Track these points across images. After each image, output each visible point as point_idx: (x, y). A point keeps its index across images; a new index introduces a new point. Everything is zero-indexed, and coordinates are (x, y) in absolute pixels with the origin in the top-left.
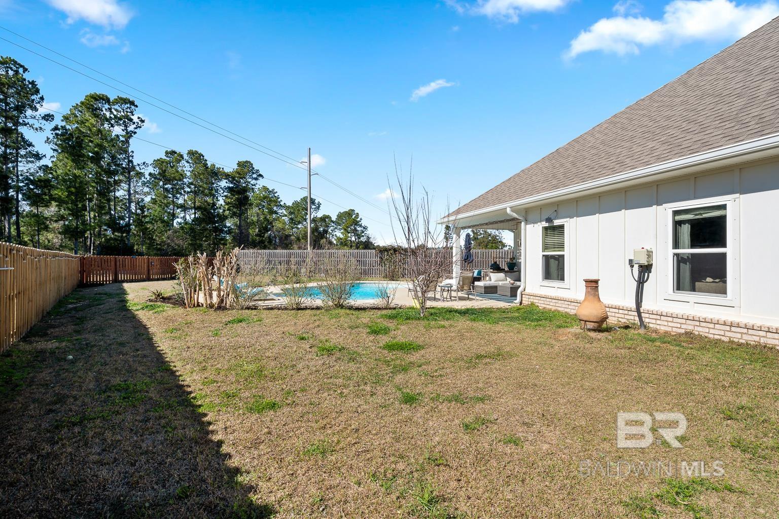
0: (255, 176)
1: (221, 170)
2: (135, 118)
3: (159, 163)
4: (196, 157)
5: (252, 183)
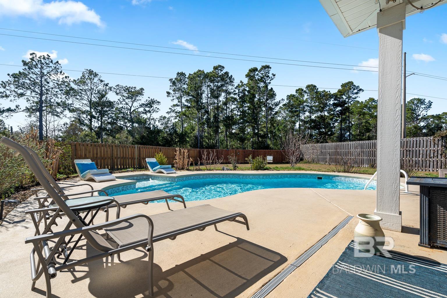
0: (356, 91)
1: (328, 92)
2: (270, 75)
3: (290, 97)
4: (312, 88)
5: (353, 97)
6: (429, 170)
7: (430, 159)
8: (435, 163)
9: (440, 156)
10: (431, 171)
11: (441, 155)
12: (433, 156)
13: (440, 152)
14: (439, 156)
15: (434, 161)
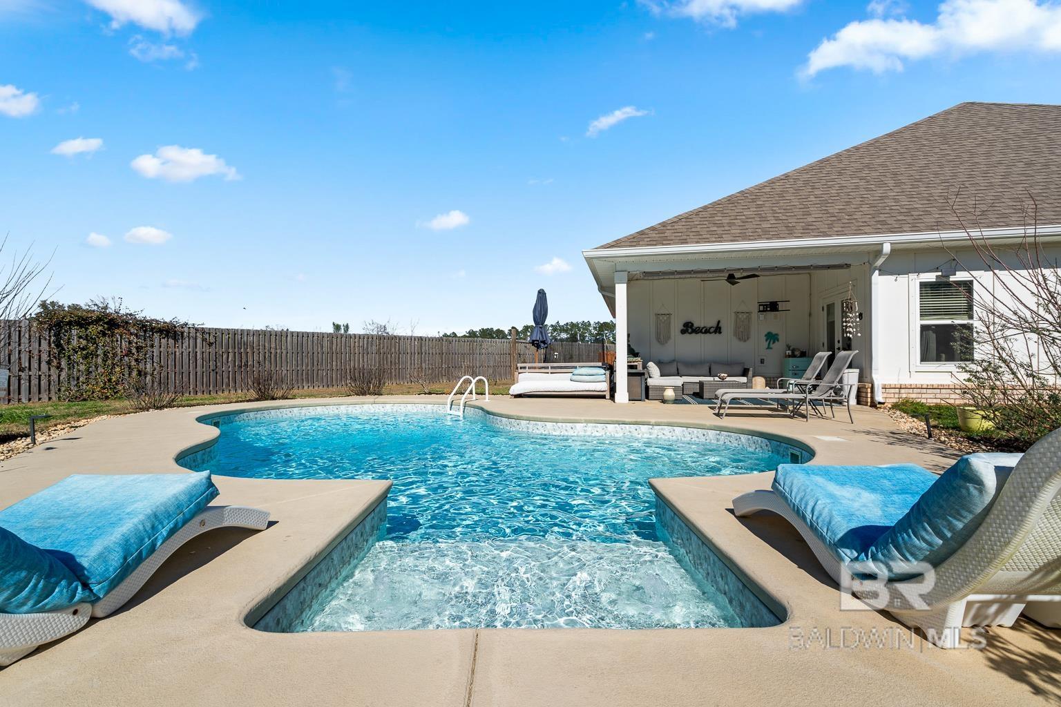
6: (19, 400)
7: (20, 373)
8: (34, 382)
9: (47, 366)
10: (23, 400)
11: (49, 363)
12: (27, 365)
13: (45, 357)
14: (44, 366)
15: (30, 376)
